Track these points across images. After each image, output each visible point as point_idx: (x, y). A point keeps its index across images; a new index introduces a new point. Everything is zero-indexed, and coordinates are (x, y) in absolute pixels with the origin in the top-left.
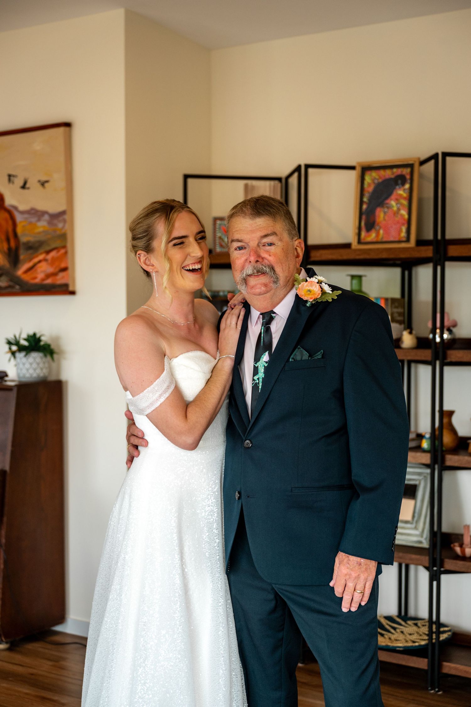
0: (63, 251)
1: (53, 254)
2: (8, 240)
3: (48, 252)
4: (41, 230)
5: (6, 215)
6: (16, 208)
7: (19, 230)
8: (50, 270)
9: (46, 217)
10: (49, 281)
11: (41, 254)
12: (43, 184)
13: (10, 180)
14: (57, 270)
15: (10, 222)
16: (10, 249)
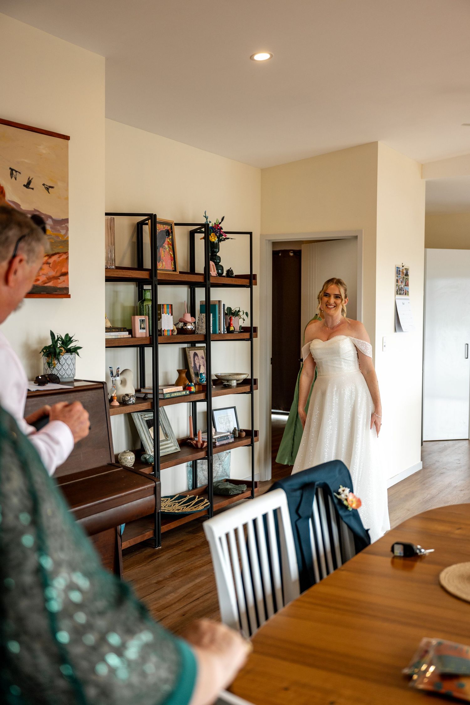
0: (64, 256)
1: (55, 258)
6: (18, 206)
8: (52, 273)
9: (50, 222)
10: (50, 284)
12: (48, 188)
13: (12, 174)
14: (58, 274)
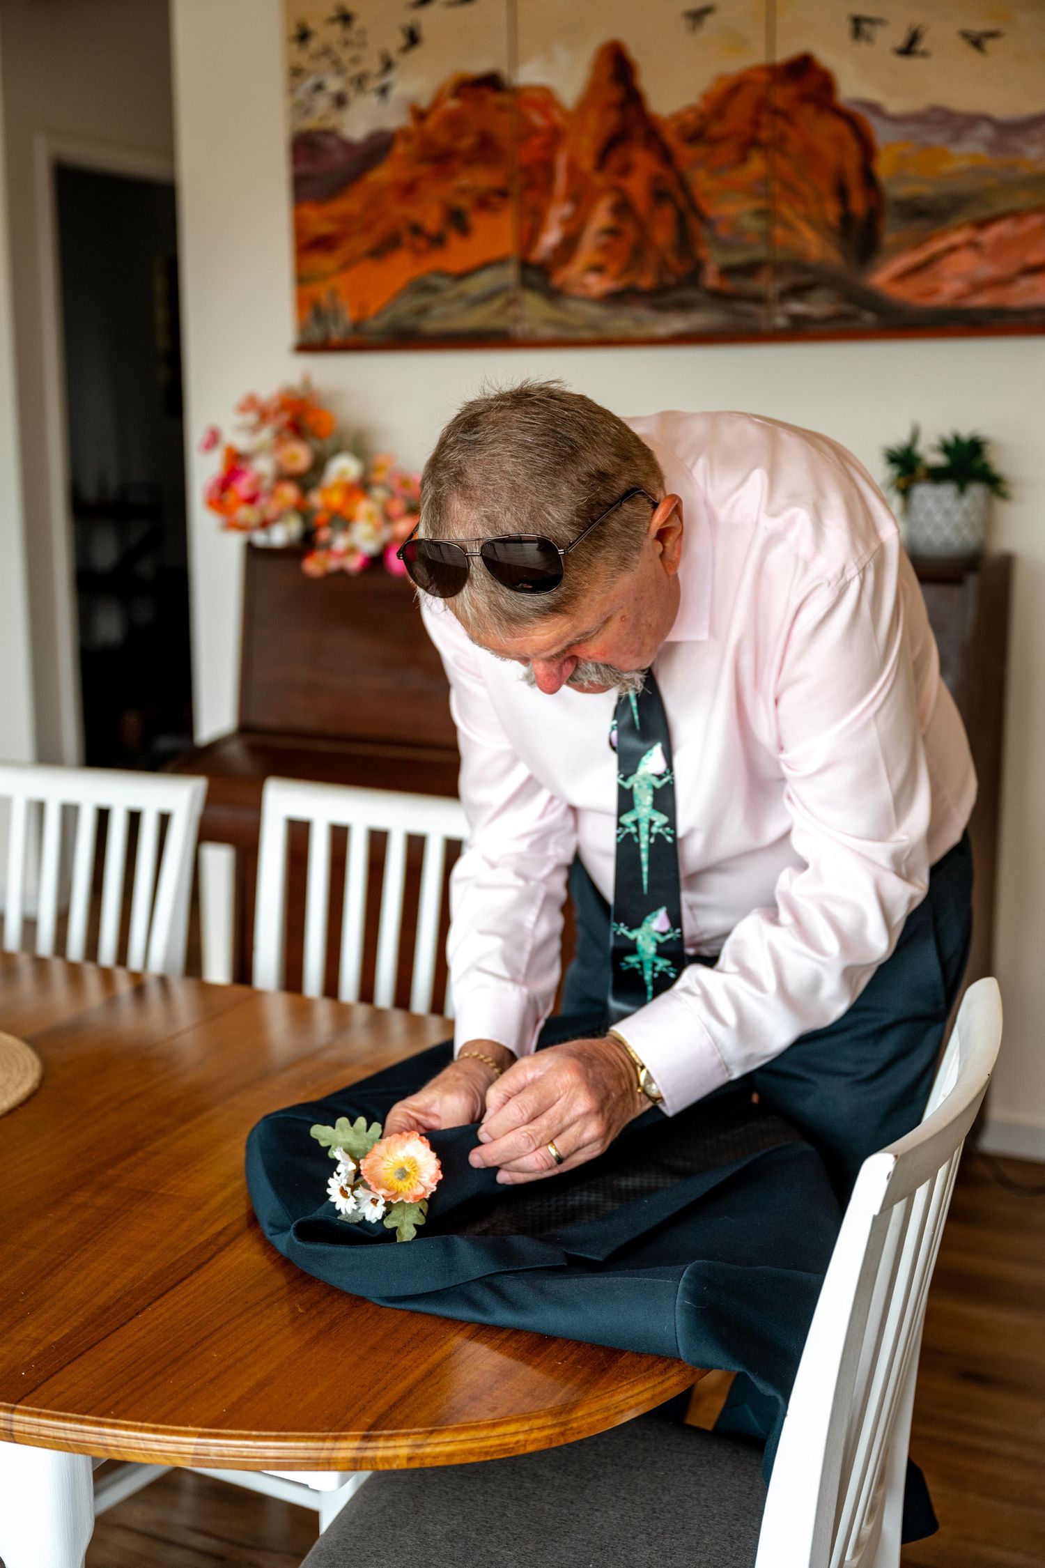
1: (1002, 229)
2: (842, 193)
3: (982, 225)
4: (962, 164)
5: (842, 128)
6: (875, 108)
7: (883, 168)
8: (987, 270)
9: (985, 131)
10: (983, 300)
11: (959, 228)
14: (1014, 270)
15: (853, 147)
16: (847, 219)
